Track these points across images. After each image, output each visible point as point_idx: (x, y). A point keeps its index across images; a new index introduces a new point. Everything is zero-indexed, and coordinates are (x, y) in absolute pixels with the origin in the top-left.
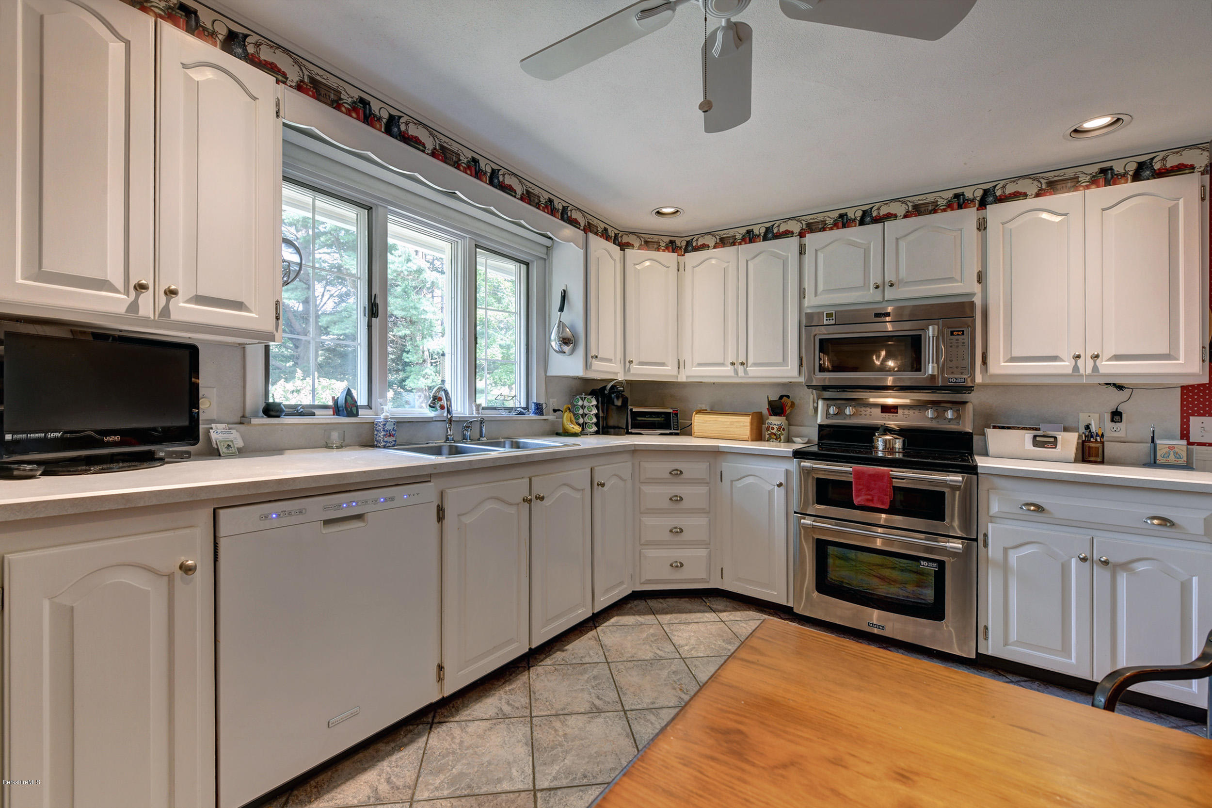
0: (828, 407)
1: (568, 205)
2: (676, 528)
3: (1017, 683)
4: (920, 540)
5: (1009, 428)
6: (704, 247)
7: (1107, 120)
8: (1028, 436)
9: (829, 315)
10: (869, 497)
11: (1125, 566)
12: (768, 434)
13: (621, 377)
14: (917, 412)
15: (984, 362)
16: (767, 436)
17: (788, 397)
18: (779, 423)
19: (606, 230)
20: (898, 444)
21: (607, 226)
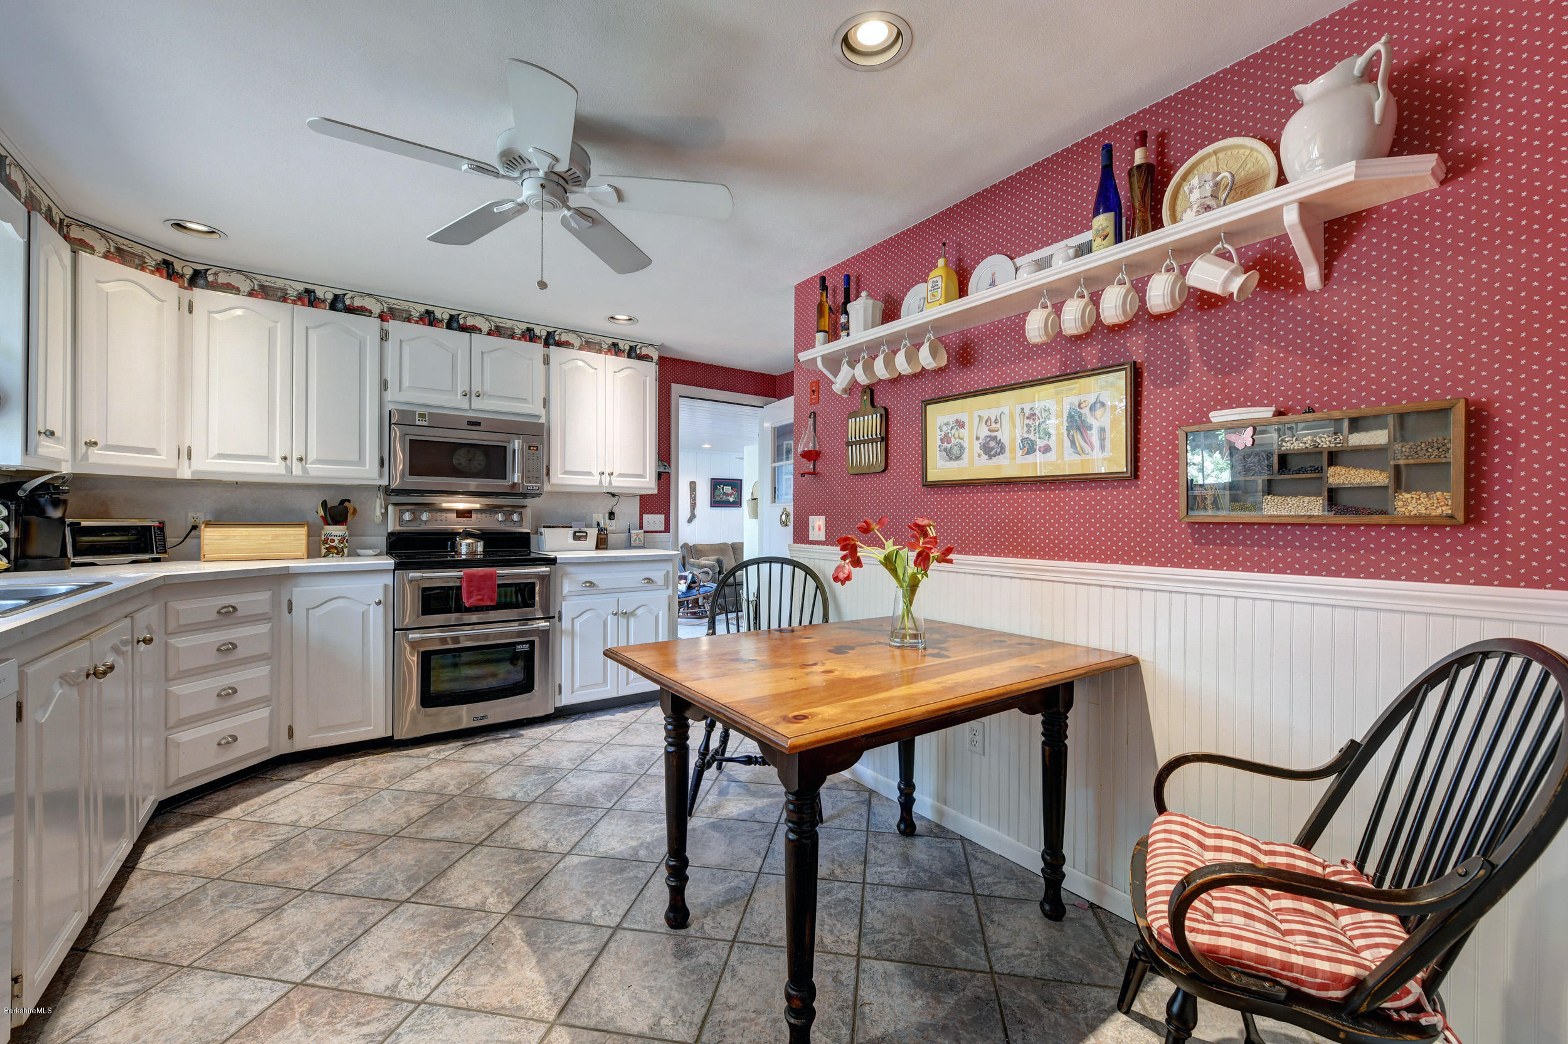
0: (402, 513)
1: (7, 154)
2: (224, 690)
3: (579, 719)
4: (515, 627)
5: (553, 527)
6: (229, 288)
7: (627, 318)
8: (570, 532)
9: (422, 416)
10: (480, 597)
11: (633, 614)
12: (327, 548)
13: (66, 469)
14: (488, 515)
15: (548, 474)
16: (324, 551)
17: (349, 501)
18: (341, 533)
19: (49, 209)
20: (480, 547)
21: (52, 205)
